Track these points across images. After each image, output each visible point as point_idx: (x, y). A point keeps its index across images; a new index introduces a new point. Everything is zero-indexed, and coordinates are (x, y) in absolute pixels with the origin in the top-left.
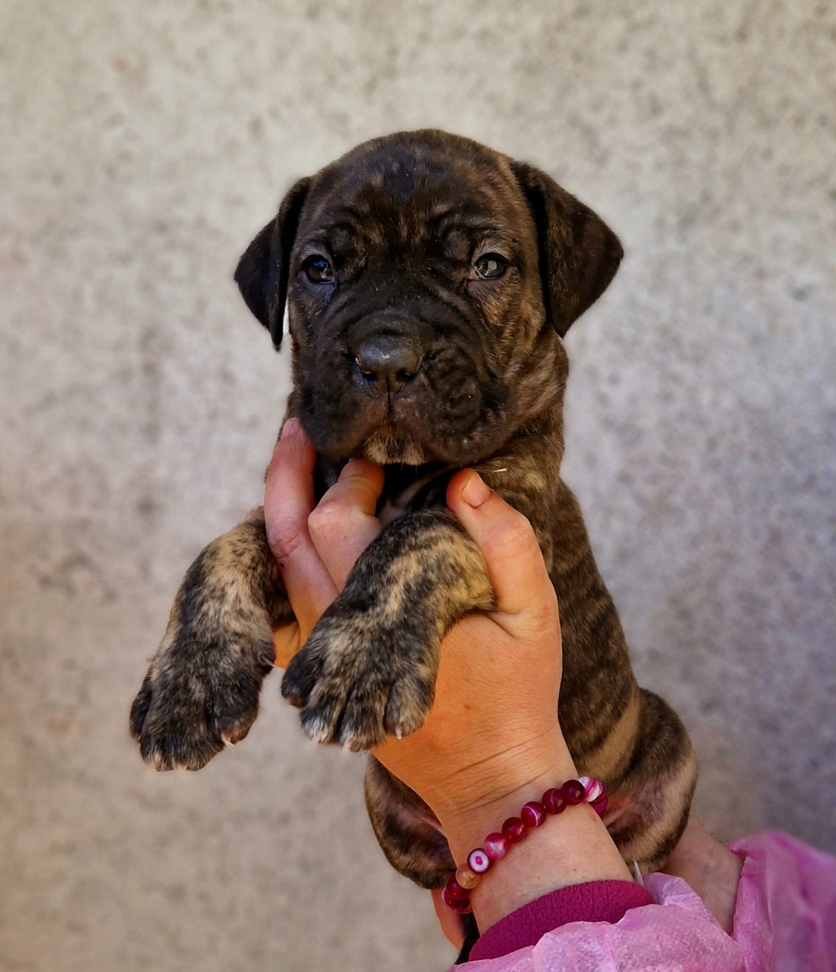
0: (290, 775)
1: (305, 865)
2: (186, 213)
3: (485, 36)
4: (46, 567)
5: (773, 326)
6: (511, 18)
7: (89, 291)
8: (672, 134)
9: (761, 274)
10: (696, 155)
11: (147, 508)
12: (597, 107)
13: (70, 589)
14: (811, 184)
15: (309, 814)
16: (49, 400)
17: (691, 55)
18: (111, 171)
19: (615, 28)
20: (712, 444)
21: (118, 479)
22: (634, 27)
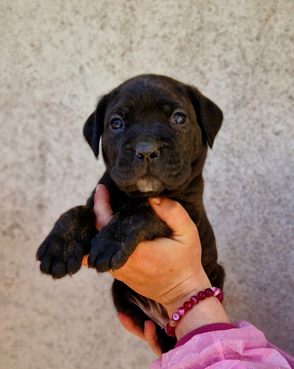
0: (91, 304)
1: (96, 336)
2: (56, 100)
3: (165, 36)
4: (4, 228)
5: (267, 145)
6: (175, 31)
7: (20, 128)
8: (232, 74)
9: (263, 126)
10: (241, 83)
11: (40, 207)
12: (205, 64)
13: (13, 236)
14: (281, 94)
15: (98, 318)
16: (6, 167)
17: (240, 46)
18: (28, 84)
19: (213, 35)
20: (244, 187)
21: (30, 196)
22: (219, 35)
